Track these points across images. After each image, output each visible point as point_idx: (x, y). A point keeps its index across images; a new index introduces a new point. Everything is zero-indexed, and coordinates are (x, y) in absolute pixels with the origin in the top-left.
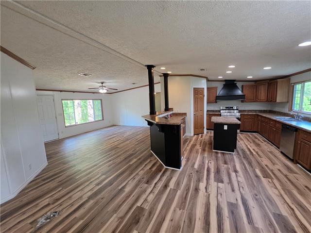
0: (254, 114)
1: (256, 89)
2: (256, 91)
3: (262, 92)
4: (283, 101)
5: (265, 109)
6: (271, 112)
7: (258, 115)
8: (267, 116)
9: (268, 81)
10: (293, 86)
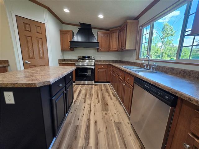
0: (107, 63)
1: (109, 37)
2: (109, 39)
3: (114, 40)
4: (132, 48)
5: (117, 59)
6: (121, 62)
7: (111, 65)
8: (117, 66)
9: (119, 28)
10: (141, 30)
